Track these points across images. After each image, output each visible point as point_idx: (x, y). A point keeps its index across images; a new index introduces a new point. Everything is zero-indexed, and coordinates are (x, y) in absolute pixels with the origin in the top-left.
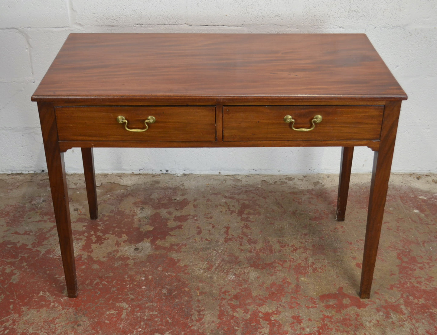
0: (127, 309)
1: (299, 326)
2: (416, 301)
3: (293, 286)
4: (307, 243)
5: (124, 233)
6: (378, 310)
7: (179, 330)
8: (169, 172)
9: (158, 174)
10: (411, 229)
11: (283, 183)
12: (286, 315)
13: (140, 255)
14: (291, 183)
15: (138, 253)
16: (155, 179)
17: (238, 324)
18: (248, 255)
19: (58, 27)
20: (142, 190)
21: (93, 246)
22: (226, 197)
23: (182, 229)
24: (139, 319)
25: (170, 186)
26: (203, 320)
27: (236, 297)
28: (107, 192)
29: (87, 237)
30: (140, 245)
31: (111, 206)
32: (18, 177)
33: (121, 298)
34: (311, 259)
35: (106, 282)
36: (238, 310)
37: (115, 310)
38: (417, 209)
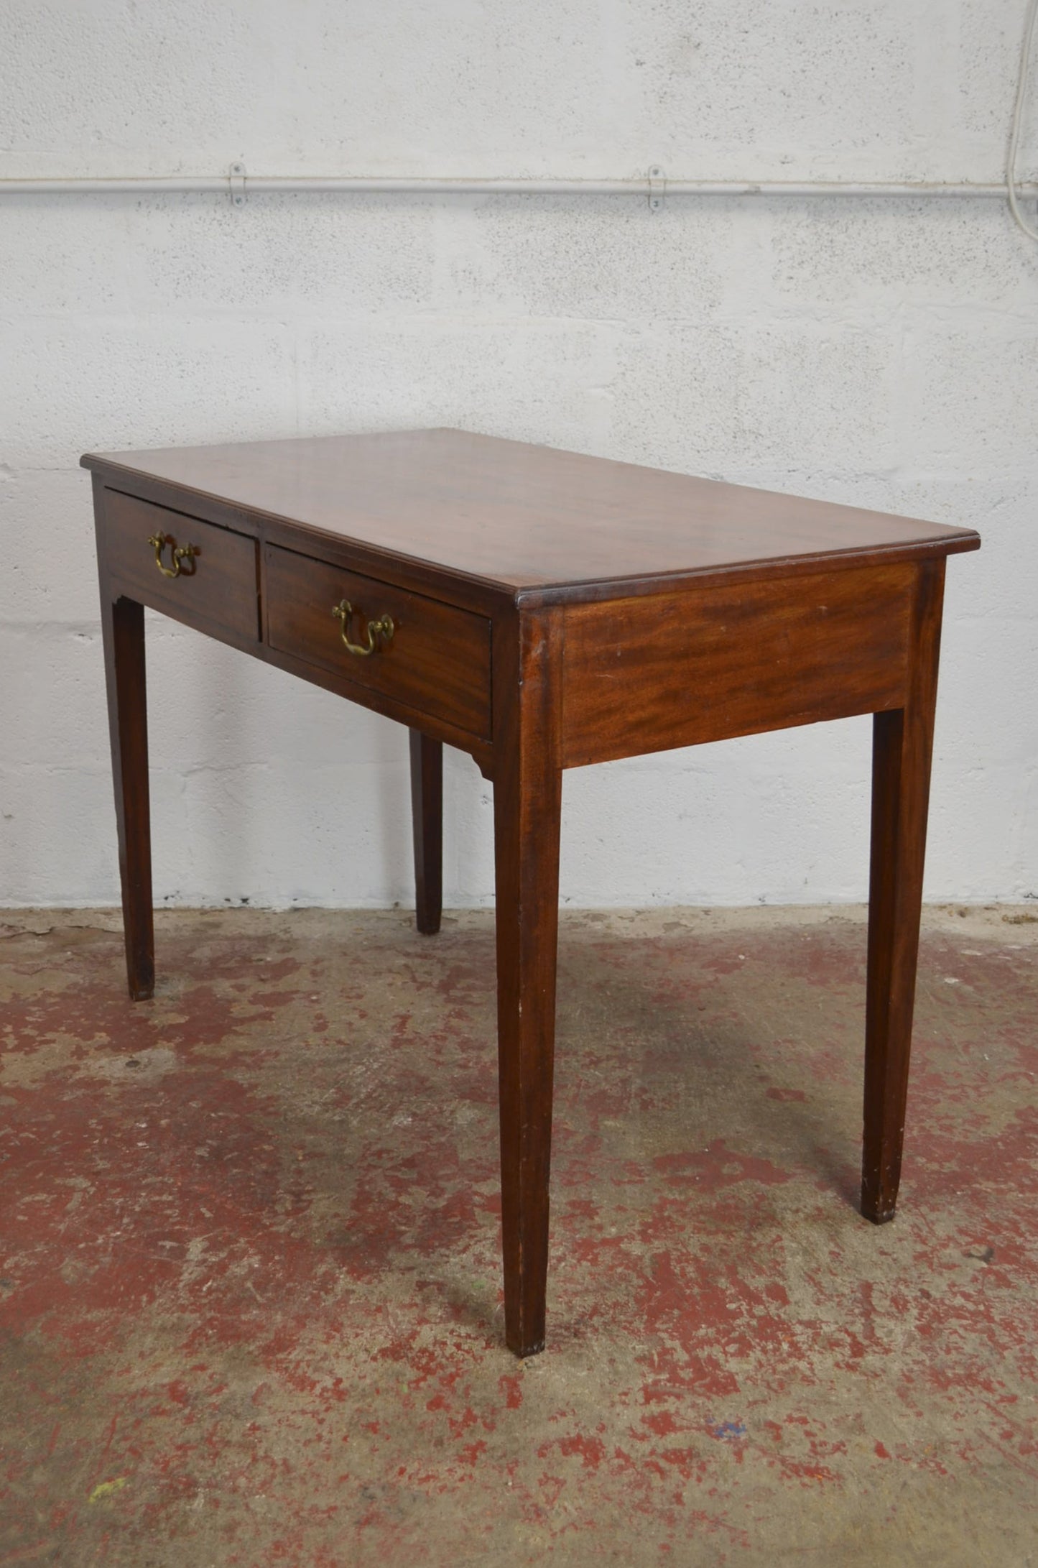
0: (85, 1190)
1: (588, 1222)
2: (935, 1166)
3: (579, 1138)
4: (629, 1049)
5: (100, 1029)
7: (232, 1234)
8: (252, 903)
9: (219, 908)
10: (934, 1017)
11: (576, 925)
13: (140, 1076)
14: (598, 926)
15: (136, 1072)
16: (207, 919)
17: (409, 1220)
20: (167, 940)
21: (7, 1057)
22: (407, 955)
23: (271, 1020)
24: (118, 1212)
25: (251, 932)
26: (307, 1212)
27: (410, 1163)
28: (64, 946)
30: (143, 1055)
31: (72, 975)
33: (71, 1167)
34: (638, 1081)
35: (33, 1133)
36: (413, 1189)
37: (49, 1193)
38: (955, 975)
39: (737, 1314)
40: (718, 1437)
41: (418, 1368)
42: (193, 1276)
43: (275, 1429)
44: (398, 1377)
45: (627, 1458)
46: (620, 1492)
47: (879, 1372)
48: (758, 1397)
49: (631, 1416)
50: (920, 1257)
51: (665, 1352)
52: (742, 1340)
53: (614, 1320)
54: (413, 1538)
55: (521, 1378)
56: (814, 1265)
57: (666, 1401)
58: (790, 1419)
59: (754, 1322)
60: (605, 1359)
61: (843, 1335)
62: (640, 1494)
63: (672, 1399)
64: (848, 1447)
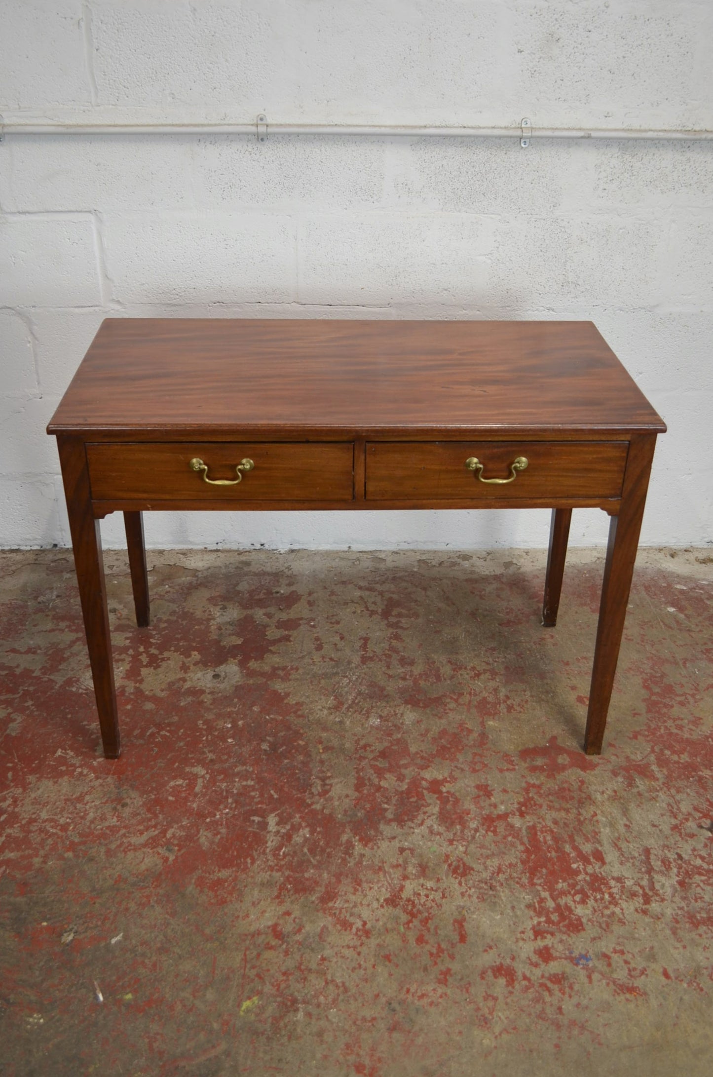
0: (203, 777)
1: (488, 802)
2: (675, 758)
3: (475, 735)
4: (495, 664)
5: (195, 649)
6: (615, 774)
7: (291, 811)
8: (267, 546)
9: (248, 549)
10: (664, 639)
11: (454, 564)
12: (465, 785)
13: (222, 686)
14: (466, 564)
15: (219, 683)
16: (243, 558)
17: (388, 801)
18: (401, 684)
19: (82, 307)
20: (221, 576)
21: (144, 671)
22: (360, 588)
23: (290, 641)
24: (224, 793)
25: (268, 569)
26: (330, 794)
27: (383, 754)
28: (163, 580)
29: (133, 656)
30: (221, 669)
31: (171, 604)
32: (13, 555)
33: (193, 758)
34: (503, 690)
35: (168, 731)
36: (387, 775)
37: (184, 779)
38: (673, 605)
39: (577, 872)
40: (577, 964)
41: (407, 913)
42: (274, 843)
43: (334, 960)
44: (397, 918)
45: (529, 980)
46: (529, 1006)
47: (660, 916)
48: (596, 935)
49: (527, 949)
50: (675, 828)
51: (542, 900)
52: (582, 892)
53: (511, 877)
54: (420, 1040)
55: (464, 920)
56: (616, 835)
57: (546, 938)
58: (615, 951)
59: (588, 878)
60: (509, 906)
61: (637, 888)
62: (539, 1007)
63: (549, 936)
64: (648, 972)
